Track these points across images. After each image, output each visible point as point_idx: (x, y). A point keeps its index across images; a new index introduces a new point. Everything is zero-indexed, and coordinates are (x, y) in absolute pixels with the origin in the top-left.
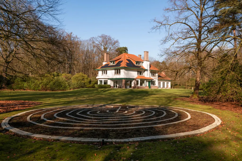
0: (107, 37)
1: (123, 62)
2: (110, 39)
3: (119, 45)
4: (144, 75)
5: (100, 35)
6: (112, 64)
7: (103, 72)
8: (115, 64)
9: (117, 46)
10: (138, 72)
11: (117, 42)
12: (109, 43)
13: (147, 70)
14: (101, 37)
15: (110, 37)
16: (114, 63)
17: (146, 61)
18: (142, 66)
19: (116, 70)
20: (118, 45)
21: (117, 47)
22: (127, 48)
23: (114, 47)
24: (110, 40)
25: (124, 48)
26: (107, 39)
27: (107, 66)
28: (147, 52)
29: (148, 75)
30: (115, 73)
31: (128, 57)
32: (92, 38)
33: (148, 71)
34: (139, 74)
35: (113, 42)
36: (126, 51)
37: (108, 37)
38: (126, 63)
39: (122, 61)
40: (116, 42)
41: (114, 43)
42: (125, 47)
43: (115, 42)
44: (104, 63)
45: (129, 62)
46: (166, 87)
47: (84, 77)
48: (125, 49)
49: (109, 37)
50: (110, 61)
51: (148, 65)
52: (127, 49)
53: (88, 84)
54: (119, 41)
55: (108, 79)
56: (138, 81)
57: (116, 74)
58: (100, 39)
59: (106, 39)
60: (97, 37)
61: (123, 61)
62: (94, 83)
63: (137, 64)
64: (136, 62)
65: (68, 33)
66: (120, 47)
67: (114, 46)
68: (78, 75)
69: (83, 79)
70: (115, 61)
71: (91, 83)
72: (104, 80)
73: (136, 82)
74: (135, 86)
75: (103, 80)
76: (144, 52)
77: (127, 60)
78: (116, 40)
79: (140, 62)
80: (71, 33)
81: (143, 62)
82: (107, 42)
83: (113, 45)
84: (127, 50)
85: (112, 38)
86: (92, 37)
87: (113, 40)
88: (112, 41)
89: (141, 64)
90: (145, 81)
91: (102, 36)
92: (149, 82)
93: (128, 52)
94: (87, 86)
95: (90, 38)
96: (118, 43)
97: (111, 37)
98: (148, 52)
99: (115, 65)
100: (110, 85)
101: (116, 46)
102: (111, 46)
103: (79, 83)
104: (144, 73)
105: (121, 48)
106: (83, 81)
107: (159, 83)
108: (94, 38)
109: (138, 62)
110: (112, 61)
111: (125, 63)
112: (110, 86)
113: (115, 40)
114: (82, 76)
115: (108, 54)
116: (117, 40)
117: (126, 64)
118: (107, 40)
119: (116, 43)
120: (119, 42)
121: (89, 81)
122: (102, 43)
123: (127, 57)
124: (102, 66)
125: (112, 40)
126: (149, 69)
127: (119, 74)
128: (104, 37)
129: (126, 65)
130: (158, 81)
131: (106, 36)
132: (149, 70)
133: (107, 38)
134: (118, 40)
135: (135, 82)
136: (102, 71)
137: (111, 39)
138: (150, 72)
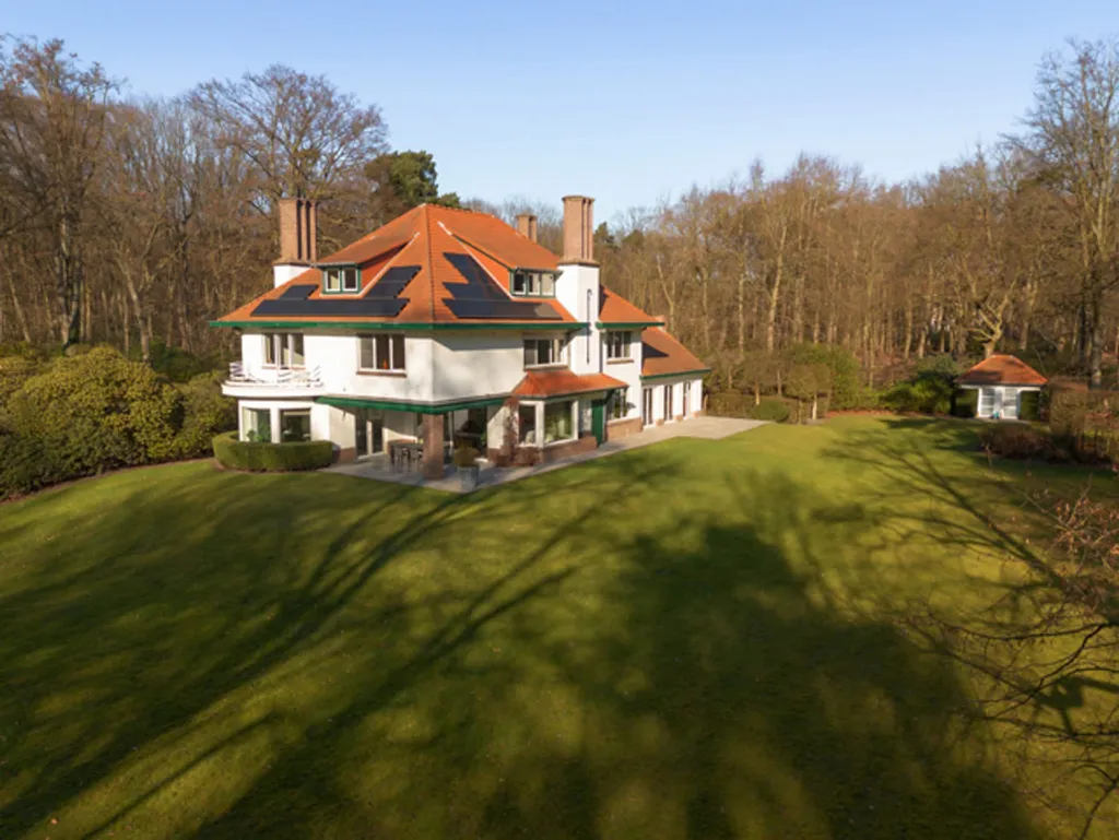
0: (306, 88)
1: (420, 274)
2: (325, 99)
3: (387, 140)
4: (564, 362)
5: (260, 71)
6: (336, 288)
7: (277, 339)
8: (357, 293)
9: (375, 145)
10: (528, 345)
11: (371, 119)
12: (320, 127)
13: (583, 329)
14: (268, 84)
15: (325, 89)
16: (350, 283)
17: (581, 264)
18: (554, 296)
19: (374, 341)
20: (376, 141)
21: (372, 150)
22: (430, 157)
23: (354, 149)
24: (330, 105)
25: (412, 156)
26: (310, 99)
27: (299, 299)
28: (584, 201)
29: (588, 360)
30: (366, 362)
31: (454, 235)
32: (209, 87)
33: (589, 333)
34: (532, 362)
35: (347, 117)
36: (428, 175)
37: (315, 85)
38: (448, 286)
39: (413, 271)
40: (367, 124)
41: (351, 127)
42: (417, 150)
43: (362, 121)
44: (283, 275)
45: (465, 281)
46: (681, 412)
47: (118, 384)
48: (420, 166)
49: (319, 89)
50: (323, 268)
51: (589, 291)
52: (434, 165)
53: (164, 436)
54: (382, 115)
55: (315, 399)
56: (533, 408)
57: (375, 370)
58: (261, 98)
59: (303, 98)
60: (237, 80)
61: (420, 268)
62: (210, 420)
63: (518, 287)
64: (510, 278)
65: (31, 43)
66: (391, 152)
67: (355, 144)
68: (69, 374)
69: (116, 405)
70: (362, 266)
71: (187, 421)
72: (282, 411)
73: (516, 415)
74: (512, 446)
75: (274, 408)
76: (564, 199)
77: (448, 256)
78: (363, 107)
79: (541, 273)
80: (55, 47)
81: (561, 268)
82: (306, 118)
83: (350, 140)
84: (432, 171)
85: (339, 92)
86: (206, 79)
87: (348, 105)
88: (340, 116)
89: (540, 289)
90: (575, 406)
91: (274, 78)
92: (596, 404)
93: (436, 183)
94: (151, 450)
95: (193, 86)
96: (379, 128)
97: (330, 89)
98: (590, 202)
99: (360, 295)
100: (330, 444)
101: (367, 144)
102: (336, 143)
103: (73, 440)
104: (565, 349)
105: (395, 156)
106: (113, 417)
107: (648, 393)
108: (219, 87)
109: (526, 271)
110: (341, 268)
111: (438, 284)
112: (328, 454)
113: (357, 107)
114: (107, 382)
115: (308, 205)
116: (372, 108)
117: (448, 295)
118: (308, 106)
119: (364, 127)
120: (384, 122)
121: (167, 409)
122: (275, 124)
123: (449, 233)
124: (269, 296)
125: (342, 105)
126: (594, 319)
127: (392, 370)
128: (287, 86)
129: (446, 301)
130: (643, 385)
131: (302, 79)
132: (598, 326)
133: (311, 94)
134: (376, 110)
135: (509, 420)
136: (270, 336)
137: (333, 100)
138: (602, 335)
